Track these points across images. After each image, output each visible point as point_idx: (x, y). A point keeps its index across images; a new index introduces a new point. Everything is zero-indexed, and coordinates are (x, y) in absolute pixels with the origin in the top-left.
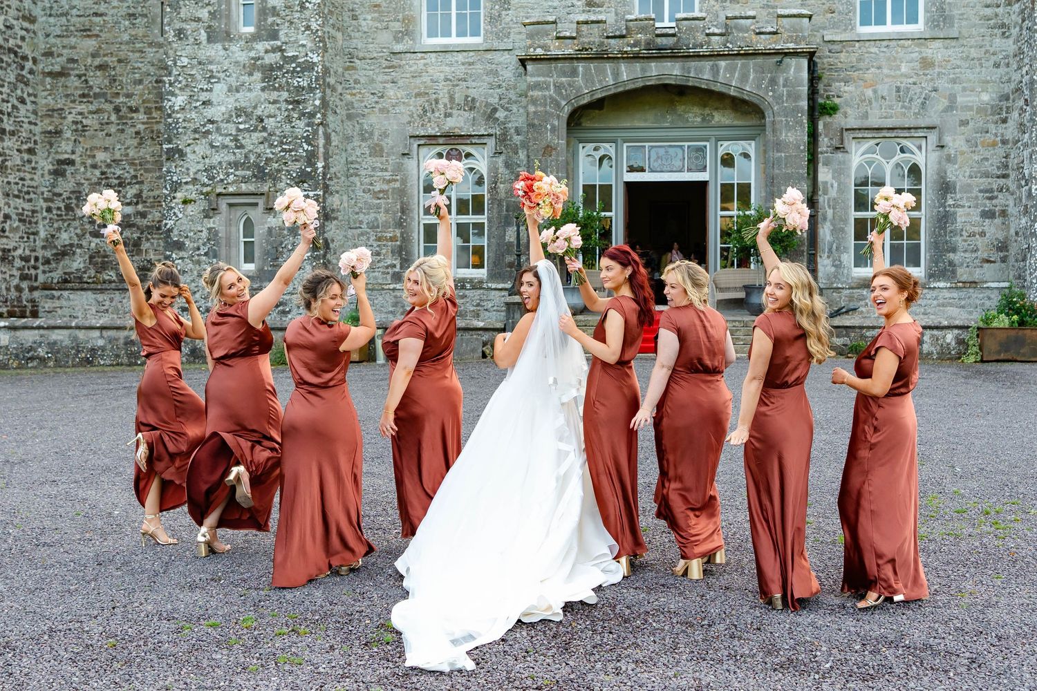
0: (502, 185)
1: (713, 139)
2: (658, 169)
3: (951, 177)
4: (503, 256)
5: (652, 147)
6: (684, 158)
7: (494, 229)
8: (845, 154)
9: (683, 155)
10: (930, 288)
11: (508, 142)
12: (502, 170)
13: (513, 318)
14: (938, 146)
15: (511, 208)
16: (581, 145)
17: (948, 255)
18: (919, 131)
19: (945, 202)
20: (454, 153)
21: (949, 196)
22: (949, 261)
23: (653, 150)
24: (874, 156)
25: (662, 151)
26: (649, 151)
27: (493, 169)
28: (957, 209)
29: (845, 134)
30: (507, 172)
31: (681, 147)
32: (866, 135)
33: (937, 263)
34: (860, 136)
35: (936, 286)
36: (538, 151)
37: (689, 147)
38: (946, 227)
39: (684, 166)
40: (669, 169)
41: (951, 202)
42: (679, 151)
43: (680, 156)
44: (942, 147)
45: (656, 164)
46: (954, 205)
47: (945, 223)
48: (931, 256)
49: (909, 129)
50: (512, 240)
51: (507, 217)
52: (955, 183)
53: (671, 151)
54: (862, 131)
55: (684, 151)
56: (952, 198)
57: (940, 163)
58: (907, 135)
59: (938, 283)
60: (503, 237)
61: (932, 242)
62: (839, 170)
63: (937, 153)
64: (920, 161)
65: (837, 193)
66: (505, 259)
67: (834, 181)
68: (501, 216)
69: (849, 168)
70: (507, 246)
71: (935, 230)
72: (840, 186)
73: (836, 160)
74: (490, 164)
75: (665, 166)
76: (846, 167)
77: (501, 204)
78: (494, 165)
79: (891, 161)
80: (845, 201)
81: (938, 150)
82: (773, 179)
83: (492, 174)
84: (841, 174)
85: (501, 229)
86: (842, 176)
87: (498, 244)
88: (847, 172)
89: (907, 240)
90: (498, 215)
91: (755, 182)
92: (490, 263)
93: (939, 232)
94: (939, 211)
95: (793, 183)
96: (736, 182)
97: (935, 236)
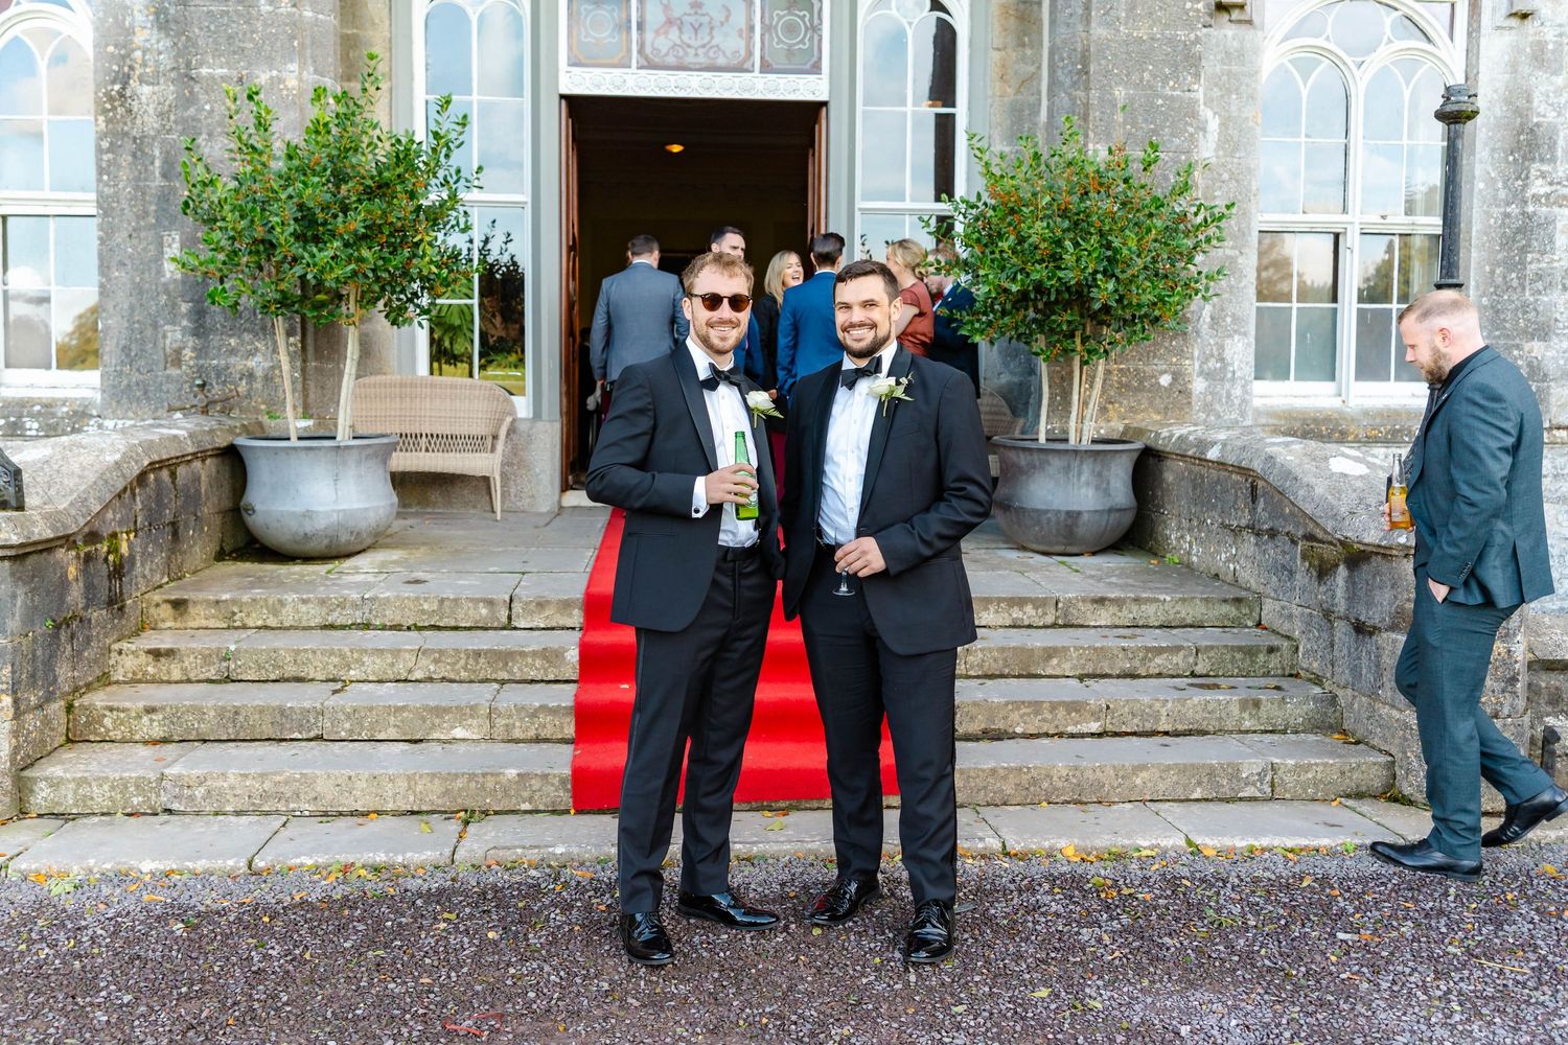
0: (146, 90)
2: (671, 60)
3: (1543, 112)
4: (155, 326)
6: (751, 29)
7: (120, 237)
8: (1242, 30)
9: (750, 20)
12: (145, 36)
14: (1511, 15)
17: (1527, 346)
19: (1525, 187)
21: (1535, 168)
22: (1530, 365)
24: (1320, 42)
27: (115, 36)
28: (1556, 209)
30: (164, 44)
38: (1523, 263)
39: (749, 53)
40: (703, 60)
41: (1539, 187)
43: (739, 19)
44: (1525, 16)
45: (663, 44)
46: (1548, 196)
47: (1524, 250)
51: (165, 197)
52: (1553, 130)
55: (751, 3)
56: (1543, 175)
57: (1514, 67)
60: (153, 266)
61: (1485, 307)
62: (1225, 78)
63: (1508, 38)
64: (1448, 62)
65: (1216, 150)
66: (164, 337)
67: (1210, 114)
68: (144, 194)
69: (1254, 74)
70: (169, 294)
71: (1492, 272)
72: (1227, 128)
73: (1217, 45)
74: (101, 14)
75: (691, 52)
76: (1245, 69)
77: (143, 152)
78: (116, 19)
79: (1368, 59)
80: (1241, 177)
81: (1511, 28)
82: (1085, 59)
83: (111, 49)
84: (1229, 92)
85: (146, 239)
86: (1234, 96)
87: (139, 290)
88: (1248, 85)
89: (1398, 302)
90: (137, 188)
91: (969, 109)
92: (111, 352)
93: (1505, 277)
94: (1507, 215)
95: (1154, 76)
96: (909, 108)
97: (1492, 290)
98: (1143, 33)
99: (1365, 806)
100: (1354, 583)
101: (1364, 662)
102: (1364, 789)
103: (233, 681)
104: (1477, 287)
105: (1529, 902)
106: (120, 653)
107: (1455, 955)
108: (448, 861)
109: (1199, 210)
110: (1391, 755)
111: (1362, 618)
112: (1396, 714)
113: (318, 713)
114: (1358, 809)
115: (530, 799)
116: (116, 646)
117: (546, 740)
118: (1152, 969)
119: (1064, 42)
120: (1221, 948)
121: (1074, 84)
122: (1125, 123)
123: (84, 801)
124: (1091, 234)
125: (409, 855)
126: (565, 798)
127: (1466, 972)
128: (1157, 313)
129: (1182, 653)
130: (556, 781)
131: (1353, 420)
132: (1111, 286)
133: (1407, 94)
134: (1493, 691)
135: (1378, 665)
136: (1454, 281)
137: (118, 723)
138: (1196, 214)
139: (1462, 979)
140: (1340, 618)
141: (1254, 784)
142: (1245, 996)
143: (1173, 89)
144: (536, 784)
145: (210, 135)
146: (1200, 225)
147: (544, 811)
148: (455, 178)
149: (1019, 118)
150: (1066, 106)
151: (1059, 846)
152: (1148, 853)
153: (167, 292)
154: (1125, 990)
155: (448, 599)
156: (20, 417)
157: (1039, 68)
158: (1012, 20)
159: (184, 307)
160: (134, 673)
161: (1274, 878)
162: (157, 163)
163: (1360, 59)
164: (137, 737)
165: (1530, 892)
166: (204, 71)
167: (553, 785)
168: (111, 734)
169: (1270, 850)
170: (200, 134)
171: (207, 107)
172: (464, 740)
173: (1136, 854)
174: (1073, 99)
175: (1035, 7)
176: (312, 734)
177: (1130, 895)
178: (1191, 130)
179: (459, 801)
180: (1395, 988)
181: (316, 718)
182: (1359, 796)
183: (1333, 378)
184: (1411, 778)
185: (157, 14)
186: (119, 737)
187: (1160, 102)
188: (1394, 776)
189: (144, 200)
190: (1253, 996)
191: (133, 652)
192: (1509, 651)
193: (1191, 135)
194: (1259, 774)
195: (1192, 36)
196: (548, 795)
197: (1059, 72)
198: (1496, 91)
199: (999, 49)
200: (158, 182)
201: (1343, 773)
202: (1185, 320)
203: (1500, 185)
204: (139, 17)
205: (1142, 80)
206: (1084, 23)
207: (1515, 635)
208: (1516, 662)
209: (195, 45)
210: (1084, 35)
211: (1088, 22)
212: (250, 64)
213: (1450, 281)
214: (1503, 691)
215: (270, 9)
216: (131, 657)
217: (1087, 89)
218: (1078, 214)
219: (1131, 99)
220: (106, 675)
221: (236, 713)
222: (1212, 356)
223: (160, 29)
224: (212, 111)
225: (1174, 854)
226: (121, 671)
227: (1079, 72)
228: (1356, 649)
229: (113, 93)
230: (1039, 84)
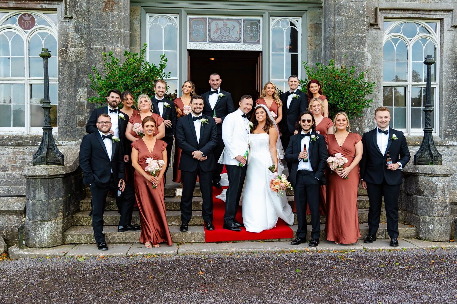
0: (72, 49)
1: (266, 14)
2: (218, 40)
4: (74, 115)
5: (212, 19)
6: (241, 31)
7: (64, 90)
8: (378, 31)
9: (240, 29)
10: (446, 146)
11: (78, 9)
12: (72, 34)
13: (34, 197)
14: (452, 27)
15: (82, 71)
16: (148, 15)
18: (438, 13)
20: (27, 18)
23: (213, 24)
24: (399, 34)
25: (221, 24)
26: (210, 23)
27: (64, 34)
29: (379, 13)
30: (78, 36)
31: (238, 20)
32: (395, 15)
33: (450, 125)
34: (390, 15)
35: (451, 144)
36: (99, 5)
37: (244, 21)
39: (240, 38)
40: (227, 39)
42: (236, 24)
43: (237, 29)
44: (456, 27)
45: (216, 36)
48: (446, 119)
49: (430, 11)
50: (82, 100)
51: (77, 79)
53: (229, 24)
54: (392, 11)
55: (240, 24)
57: (453, 41)
58: (428, 16)
59: (452, 142)
60: (74, 98)
61: (447, 108)
62: (373, 44)
63: (451, 33)
64: (436, 40)
65: (371, 64)
66: (76, 118)
67: (369, 54)
68: (71, 78)
69: (381, 43)
70: (78, 106)
71: (449, 98)
72: (374, 58)
73: (371, 35)
74: (60, 29)
75: (224, 37)
76: (378, 42)
77: (71, 66)
78: (64, 30)
79: (413, 39)
80: (378, 71)
81: (452, 30)
82: (334, 42)
83: (63, 38)
84: (374, 48)
85: (72, 90)
86: (375, 49)
87: (69, 104)
88: (379, 46)
89: (423, 106)
90: (69, 76)
91: (301, 53)
92: (61, 122)
93: (452, 99)
94: (453, 82)
95: (353, 46)
96: (285, 53)
97: (449, 103)
98: (349, 35)
99: (409, 240)
100: (406, 183)
101: (409, 203)
102: (409, 236)
103: (112, 211)
104: (445, 102)
105: (448, 261)
106: (82, 203)
107: (428, 271)
108: (176, 253)
109: (365, 84)
110: (416, 227)
111: (409, 192)
112: (417, 216)
113: (137, 218)
114: (408, 241)
115: (194, 239)
116: (81, 201)
117: (196, 225)
118: (354, 274)
119: (328, 37)
120: (371, 270)
121: (331, 48)
122: (345, 59)
123: (80, 240)
124: (337, 91)
125: (166, 252)
126: (203, 239)
127: (430, 274)
128: (355, 111)
129: (362, 202)
130: (201, 235)
131: (411, 139)
132: (343, 105)
133: (424, 48)
134: (441, 210)
135: (412, 204)
136: (430, 105)
137: (85, 221)
138: (365, 85)
139: (428, 275)
140: (403, 192)
141: (381, 235)
142: (376, 279)
143: (358, 50)
144: (196, 235)
145: (96, 63)
146: (366, 88)
147: (198, 242)
148: (163, 75)
149: (316, 55)
150: (329, 54)
151: (331, 249)
152: (354, 251)
153: (77, 105)
154: (348, 278)
155: (167, 189)
156: (36, 140)
157: (321, 42)
158: (313, 29)
159: (88, 110)
160: (86, 208)
161: (385, 256)
162: (75, 69)
163: (411, 39)
164: (90, 224)
165: (449, 259)
166: (94, 46)
167: (200, 235)
168: (83, 224)
169: (384, 250)
170: (93, 63)
171: (95, 56)
172: (175, 225)
173: (350, 251)
174: (331, 52)
175: (320, 25)
176: (135, 223)
177: (349, 260)
178: (363, 61)
179: (176, 240)
180: (412, 277)
181: (136, 220)
182: (408, 238)
183: (405, 128)
184: (421, 233)
185: (76, 28)
186: (85, 225)
187: (355, 53)
188: (417, 232)
189: (71, 80)
190: (378, 279)
191: (86, 203)
192: (445, 199)
193: (363, 62)
194: (382, 232)
195: (363, 36)
196: (199, 238)
197: (327, 45)
198: (448, 48)
199: (310, 37)
200: (75, 74)
201: (404, 232)
202: (363, 113)
203: (450, 73)
204: (71, 29)
205: (349, 47)
206: (334, 32)
207: (446, 195)
208: (447, 202)
209: (92, 39)
210: (333, 35)
211: (335, 32)
212: (107, 45)
213: (429, 105)
214: (444, 210)
215: (113, 30)
216: (85, 204)
217: (335, 50)
218: (333, 85)
219: (347, 53)
220: (79, 209)
221: (116, 218)
222: (371, 122)
223: (76, 32)
224: (96, 57)
225: (360, 251)
226: (83, 208)
227: (332, 45)
228: (407, 200)
229: (63, 50)
230: (321, 46)
